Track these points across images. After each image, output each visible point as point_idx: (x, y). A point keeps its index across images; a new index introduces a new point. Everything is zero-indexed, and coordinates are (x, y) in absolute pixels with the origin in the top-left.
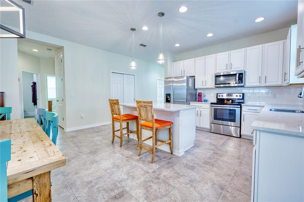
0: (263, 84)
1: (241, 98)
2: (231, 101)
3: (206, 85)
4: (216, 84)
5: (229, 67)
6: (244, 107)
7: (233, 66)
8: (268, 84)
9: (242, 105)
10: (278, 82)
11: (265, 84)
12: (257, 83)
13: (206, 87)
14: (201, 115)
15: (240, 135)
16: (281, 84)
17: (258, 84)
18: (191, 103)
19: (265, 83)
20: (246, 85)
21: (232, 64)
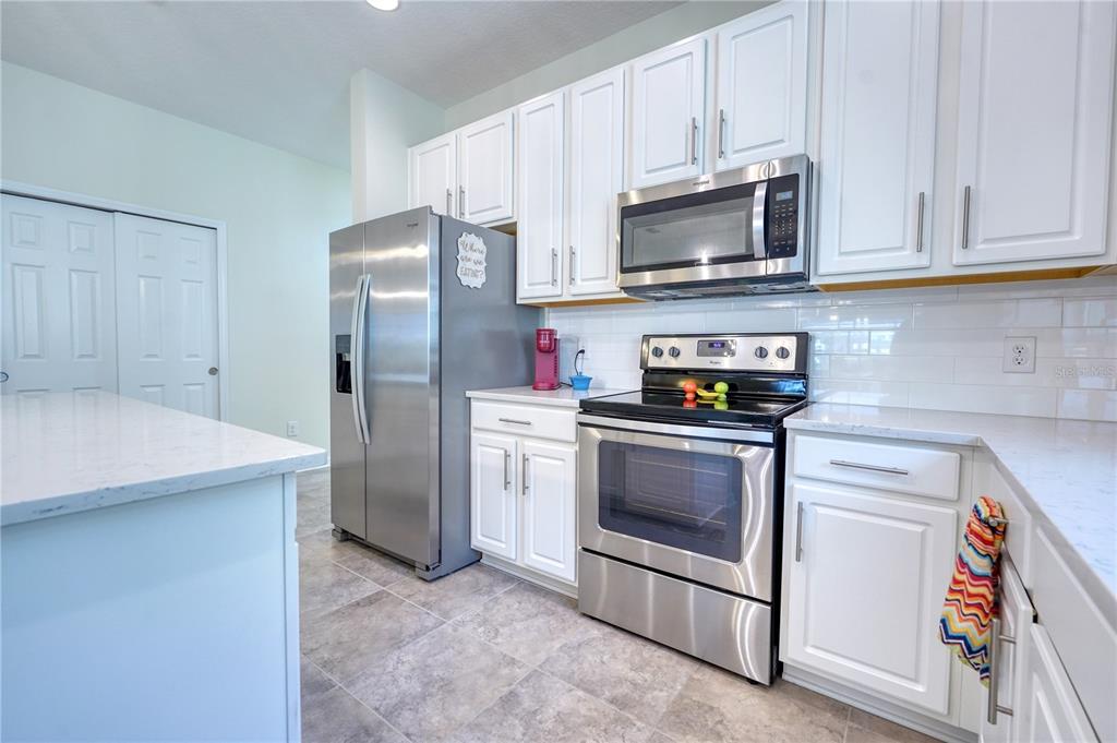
0: (948, 260)
1: (789, 365)
2: (721, 387)
3: (572, 280)
4: (624, 270)
5: (705, 147)
6: (799, 438)
7: (737, 136)
8: (987, 254)
9: (788, 422)
10: (1068, 232)
11: (959, 257)
12: (902, 248)
13: (575, 290)
14: (531, 483)
15: (777, 669)
16: (1098, 248)
17: (903, 260)
18: (478, 399)
19: (965, 244)
20: (822, 271)
21: (729, 117)
